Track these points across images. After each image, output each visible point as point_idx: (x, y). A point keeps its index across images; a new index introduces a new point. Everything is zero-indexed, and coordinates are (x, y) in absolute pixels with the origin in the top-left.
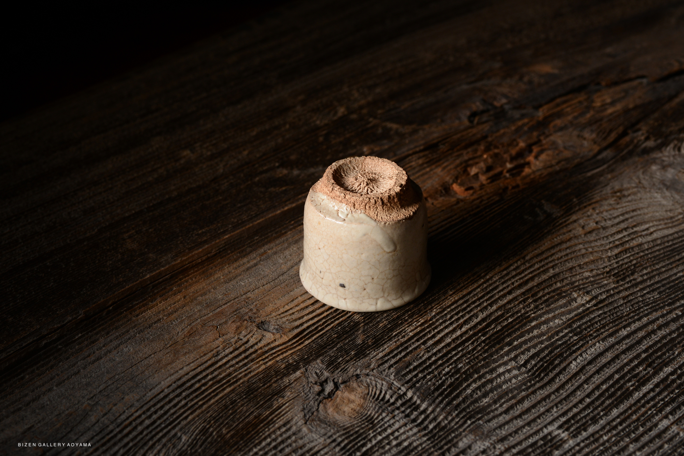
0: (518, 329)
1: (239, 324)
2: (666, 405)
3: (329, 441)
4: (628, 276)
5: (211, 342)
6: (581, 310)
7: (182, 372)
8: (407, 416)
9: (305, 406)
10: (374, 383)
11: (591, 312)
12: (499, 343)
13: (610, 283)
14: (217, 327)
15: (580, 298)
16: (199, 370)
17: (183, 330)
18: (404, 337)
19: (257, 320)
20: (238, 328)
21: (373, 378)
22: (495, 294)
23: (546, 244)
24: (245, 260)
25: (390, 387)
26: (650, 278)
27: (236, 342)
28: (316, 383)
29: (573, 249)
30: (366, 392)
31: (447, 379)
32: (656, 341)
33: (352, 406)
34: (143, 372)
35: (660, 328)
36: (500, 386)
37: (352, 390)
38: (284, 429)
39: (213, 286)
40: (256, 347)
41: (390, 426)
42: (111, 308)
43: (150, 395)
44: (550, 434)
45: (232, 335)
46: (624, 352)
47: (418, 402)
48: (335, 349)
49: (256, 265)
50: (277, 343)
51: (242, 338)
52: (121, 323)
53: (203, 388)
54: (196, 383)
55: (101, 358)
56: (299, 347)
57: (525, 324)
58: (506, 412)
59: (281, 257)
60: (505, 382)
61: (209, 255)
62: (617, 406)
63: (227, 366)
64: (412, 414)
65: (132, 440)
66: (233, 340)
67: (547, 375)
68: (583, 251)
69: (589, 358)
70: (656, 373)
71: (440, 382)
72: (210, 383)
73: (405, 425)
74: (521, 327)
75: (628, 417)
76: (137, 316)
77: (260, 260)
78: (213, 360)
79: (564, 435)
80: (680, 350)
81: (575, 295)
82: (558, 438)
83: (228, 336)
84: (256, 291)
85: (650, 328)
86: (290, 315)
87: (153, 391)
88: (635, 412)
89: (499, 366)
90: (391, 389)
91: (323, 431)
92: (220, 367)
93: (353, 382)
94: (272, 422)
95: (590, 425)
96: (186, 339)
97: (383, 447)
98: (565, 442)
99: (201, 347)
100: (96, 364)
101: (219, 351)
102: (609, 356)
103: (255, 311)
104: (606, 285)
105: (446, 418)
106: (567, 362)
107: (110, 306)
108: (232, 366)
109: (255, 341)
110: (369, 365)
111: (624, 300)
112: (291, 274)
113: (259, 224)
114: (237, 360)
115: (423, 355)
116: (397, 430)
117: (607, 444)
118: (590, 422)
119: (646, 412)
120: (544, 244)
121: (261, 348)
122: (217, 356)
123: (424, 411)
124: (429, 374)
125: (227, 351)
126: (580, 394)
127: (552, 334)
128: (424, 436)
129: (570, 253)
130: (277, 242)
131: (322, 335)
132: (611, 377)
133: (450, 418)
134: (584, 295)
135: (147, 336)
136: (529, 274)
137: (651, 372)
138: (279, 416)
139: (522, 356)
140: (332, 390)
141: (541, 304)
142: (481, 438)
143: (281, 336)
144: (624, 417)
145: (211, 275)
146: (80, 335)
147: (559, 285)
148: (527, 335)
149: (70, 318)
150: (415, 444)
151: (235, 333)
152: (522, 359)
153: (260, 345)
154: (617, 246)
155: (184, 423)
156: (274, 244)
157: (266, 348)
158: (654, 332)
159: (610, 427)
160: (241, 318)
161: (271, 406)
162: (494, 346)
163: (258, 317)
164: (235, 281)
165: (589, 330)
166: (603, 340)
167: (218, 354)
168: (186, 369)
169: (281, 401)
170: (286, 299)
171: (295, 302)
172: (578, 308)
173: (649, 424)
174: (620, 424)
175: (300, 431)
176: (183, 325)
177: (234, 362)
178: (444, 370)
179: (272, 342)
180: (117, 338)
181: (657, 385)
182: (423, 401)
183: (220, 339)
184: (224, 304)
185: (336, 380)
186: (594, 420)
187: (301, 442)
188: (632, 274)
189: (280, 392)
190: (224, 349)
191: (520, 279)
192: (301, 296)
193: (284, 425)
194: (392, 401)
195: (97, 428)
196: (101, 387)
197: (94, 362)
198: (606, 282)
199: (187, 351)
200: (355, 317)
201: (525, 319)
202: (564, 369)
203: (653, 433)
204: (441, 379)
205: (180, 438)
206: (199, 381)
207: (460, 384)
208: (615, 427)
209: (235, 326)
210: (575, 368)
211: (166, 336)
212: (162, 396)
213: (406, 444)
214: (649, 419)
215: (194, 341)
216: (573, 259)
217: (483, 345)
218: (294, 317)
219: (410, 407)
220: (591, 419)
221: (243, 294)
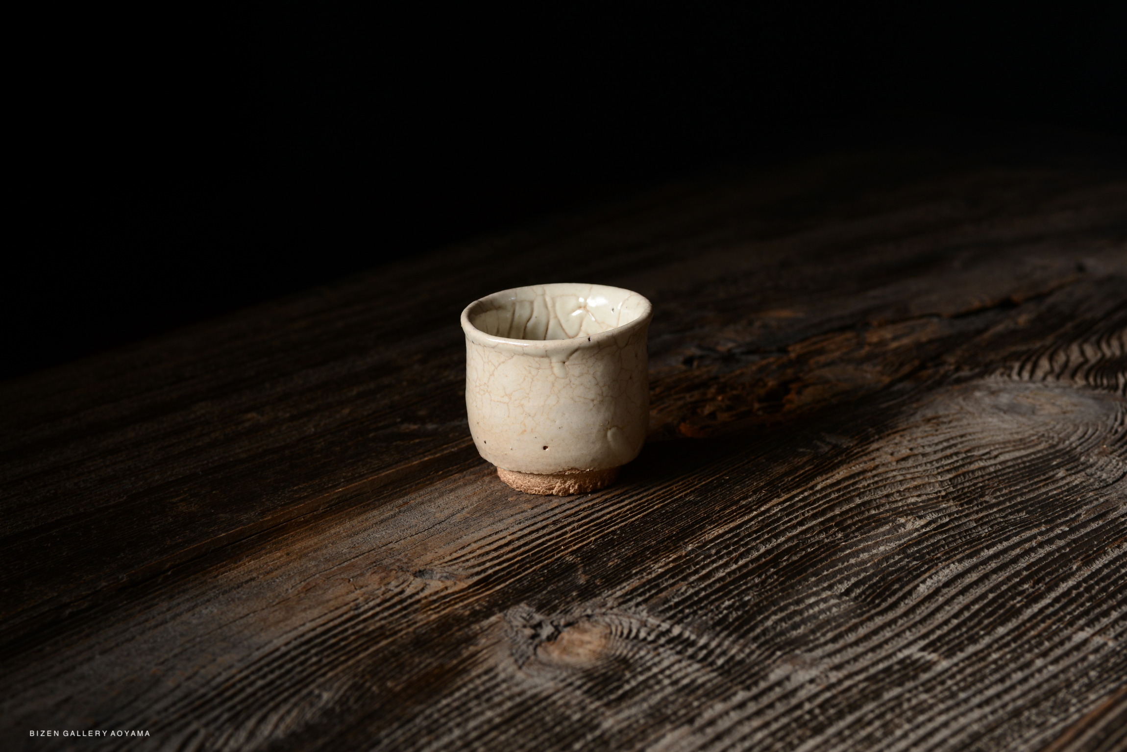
0: (825, 559)
1: (383, 574)
2: (1079, 617)
3: (561, 685)
4: (976, 499)
5: (343, 595)
6: (916, 534)
7: (302, 629)
8: (678, 653)
9: (514, 651)
10: (617, 622)
11: (931, 537)
12: (799, 573)
13: (952, 506)
14: (350, 581)
15: (911, 523)
16: (331, 624)
17: (293, 587)
18: (650, 573)
19: (411, 569)
20: (382, 579)
21: (614, 617)
22: (779, 526)
23: (841, 473)
24: (375, 512)
25: (644, 624)
26: (1010, 500)
27: (383, 594)
28: (524, 626)
29: (884, 476)
30: (608, 631)
31: (731, 613)
32: (1040, 558)
33: (589, 647)
34: (240, 632)
35: (1041, 545)
36: (815, 616)
37: (585, 631)
38: (485, 678)
39: (330, 541)
40: (417, 597)
41: (655, 665)
42: (169, 573)
43: (257, 655)
44: (909, 657)
45: (376, 587)
46: (995, 571)
47: (693, 637)
48: (544, 592)
49: (395, 516)
50: (450, 591)
51: (392, 588)
52: (190, 585)
53: (343, 644)
54: (329, 638)
55: (167, 622)
56: (488, 593)
57: (835, 553)
58: (834, 640)
59: (433, 506)
60: (822, 611)
61: (315, 513)
62: (1002, 624)
63: (377, 618)
64: (686, 651)
65: (241, 702)
66: (379, 592)
67: (885, 600)
68: (900, 478)
69: (944, 580)
70: (1050, 589)
71: (720, 616)
72: (353, 638)
73: (680, 661)
74: (830, 556)
75: (1024, 633)
76: (215, 577)
77: (400, 512)
78: (352, 613)
79: (933, 657)
80: (1079, 563)
81: (902, 520)
82: (922, 661)
83: (370, 588)
84: (402, 541)
85: (1027, 546)
86: (464, 562)
87: (261, 651)
88: (1033, 628)
89: (809, 596)
90: (646, 626)
91: (549, 675)
92: (365, 620)
93: (583, 622)
94: (465, 671)
95: (968, 645)
96: (302, 595)
97: (651, 687)
98: (935, 663)
99: (328, 601)
100: (161, 628)
101: (359, 604)
102: (974, 576)
103: (405, 560)
104: (944, 508)
105: (741, 650)
106: (911, 585)
107: (168, 570)
108: (385, 618)
109: (414, 591)
110: (604, 605)
111: (976, 522)
112: (452, 522)
113: (387, 475)
114: (391, 611)
115: (686, 591)
116: (668, 668)
117: (1000, 663)
118: (966, 642)
119: (1050, 627)
120: (838, 473)
121: (426, 597)
122: (356, 609)
123: (705, 646)
124: (701, 608)
125: (371, 604)
126: (940, 617)
127: (879, 560)
128: (713, 671)
129: (881, 481)
130: (421, 493)
131: (519, 579)
132: (983, 596)
133: (747, 651)
134: (915, 519)
135: (238, 596)
136: (824, 503)
137: (1043, 588)
138: (475, 664)
139: (840, 586)
140: (553, 634)
141: (853, 532)
142: (802, 668)
143: (455, 584)
144: (1018, 633)
145: (324, 531)
146: (125, 602)
147: (873, 512)
148: (840, 564)
149: (104, 584)
150: (700, 681)
151: (380, 584)
152: (842, 588)
153: (422, 595)
154: (948, 471)
155: (321, 680)
156: (417, 495)
157: (435, 597)
158: (1033, 549)
159: (1000, 644)
160: (387, 569)
161: (460, 654)
162: (793, 577)
163: (412, 566)
164: (366, 534)
165: (932, 554)
166: (960, 561)
167: (357, 607)
168: (309, 626)
169: (472, 649)
170: (452, 547)
171: (469, 549)
172: (910, 533)
173: (1056, 639)
174: (1014, 640)
175: (512, 677)
176: (293, 581)
177: (386, 614)
178: (723, 603)
179: (442, 590)
180: (188, 600)
181: (1057, 600)
182: (700, 636)
183: (358, 592)
184: (354, 558)
185: (555, 623)
186: (973, 640)
187: (516, 690)
188: (982, 496)
189: (470, 640)
190: (367, 601)
191: (812, 509)
192: (475, 542)
193: (486, 672)
194: (650, 638)
195: (179, 693)
196: (176, 651)
197: (156, 626)
198: (944, 505)
199: (307, 606)
200: (567, 559)
201: (833, 548)
202: (910, 593)
203: (1068, 646)
204: (721, 613)
205: (319, 696)
206: (334, 636)
207: (753, 617)
208: (1007, 644)
209: (378, 577)
210: (926, 590)
211: (269, 594)
212: (277, 654)
213: (685, 681)
214: (1056, 633)
215: (314, 596)
216: (887, 487)
217: (775, 577)
218: (469, 564)
219: (681, 643)
220: (968, 639)
221: (381, 545)
